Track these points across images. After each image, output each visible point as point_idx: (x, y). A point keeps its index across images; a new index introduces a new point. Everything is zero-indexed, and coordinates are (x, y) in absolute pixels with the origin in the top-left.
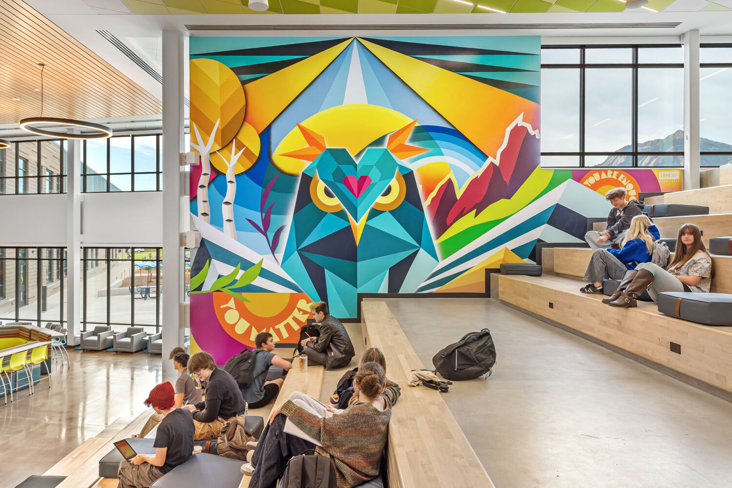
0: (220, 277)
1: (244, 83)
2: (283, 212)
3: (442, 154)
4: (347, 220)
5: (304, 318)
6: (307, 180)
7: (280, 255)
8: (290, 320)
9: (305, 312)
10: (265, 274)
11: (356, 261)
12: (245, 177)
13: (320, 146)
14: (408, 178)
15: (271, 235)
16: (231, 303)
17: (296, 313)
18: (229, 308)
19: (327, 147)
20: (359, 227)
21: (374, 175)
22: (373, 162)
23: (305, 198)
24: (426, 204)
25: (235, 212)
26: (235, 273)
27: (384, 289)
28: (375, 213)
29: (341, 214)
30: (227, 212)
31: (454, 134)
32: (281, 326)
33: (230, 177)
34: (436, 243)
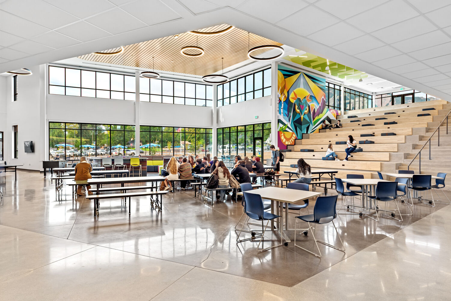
0: (281, 127)
1: (285, 78)
2: (291, 112)
3: (313, 102)
4: (300, 115)
5: (294, 139)
6: (295, 105)
7: (290, 123)
8: (292, 139)
9: (294, 137)
10: (288, 127)
11: (301, 125)
12: (285, 102)
13: (297, 97)
14: (309, 107)
15: (289, 117)
16: (282, 134)
17: (293, 137)
18: (282, 136)
19: (298, 97)
20: (302, 117)
21: (304, 105)
22: (304, 102)
23: (294, 110)
24: (311, 113)
25: (283, 111)
26: (283, 127)
27: (306, 133)
28: (305, 114)
29: (299, 114)
30: (282, 110)
31: (315, 98)
32: (290, 140)
33: (282, 102)
34: (313, 122)
